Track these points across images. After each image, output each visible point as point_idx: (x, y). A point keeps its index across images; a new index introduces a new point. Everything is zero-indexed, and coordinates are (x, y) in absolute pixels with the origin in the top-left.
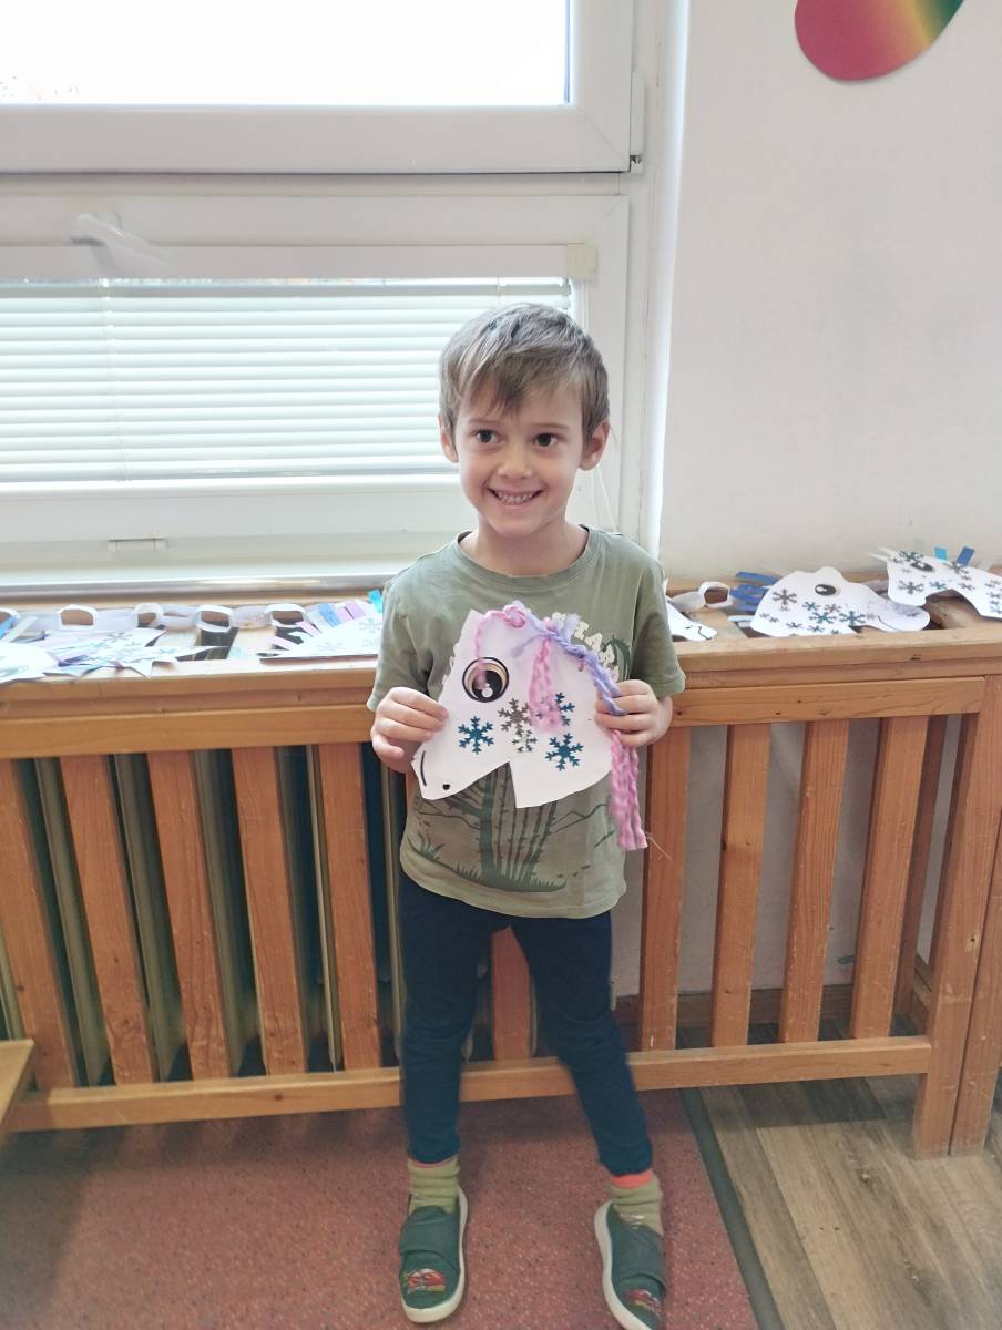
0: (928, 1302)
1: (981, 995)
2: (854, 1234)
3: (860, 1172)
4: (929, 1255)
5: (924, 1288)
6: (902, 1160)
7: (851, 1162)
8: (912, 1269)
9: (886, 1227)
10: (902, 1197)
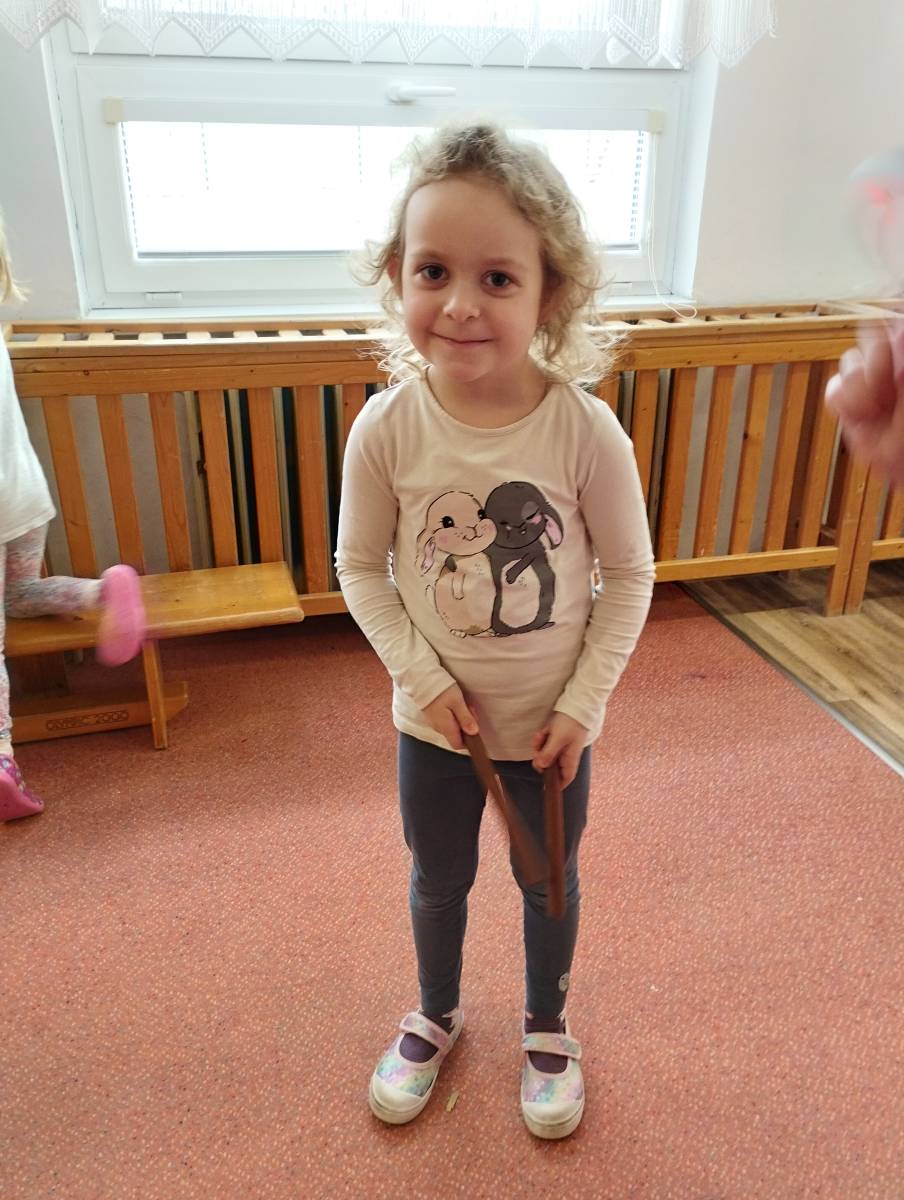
0: (850, 657)
1: (863, 518)
2: (807, 641)
3: (802, 623)
4: (845, 644)
5: (847, 653)
6: (820, 618)
7: (797, 621)
8: (839, 649)
9: (821, 638)
10: (827, 629)
